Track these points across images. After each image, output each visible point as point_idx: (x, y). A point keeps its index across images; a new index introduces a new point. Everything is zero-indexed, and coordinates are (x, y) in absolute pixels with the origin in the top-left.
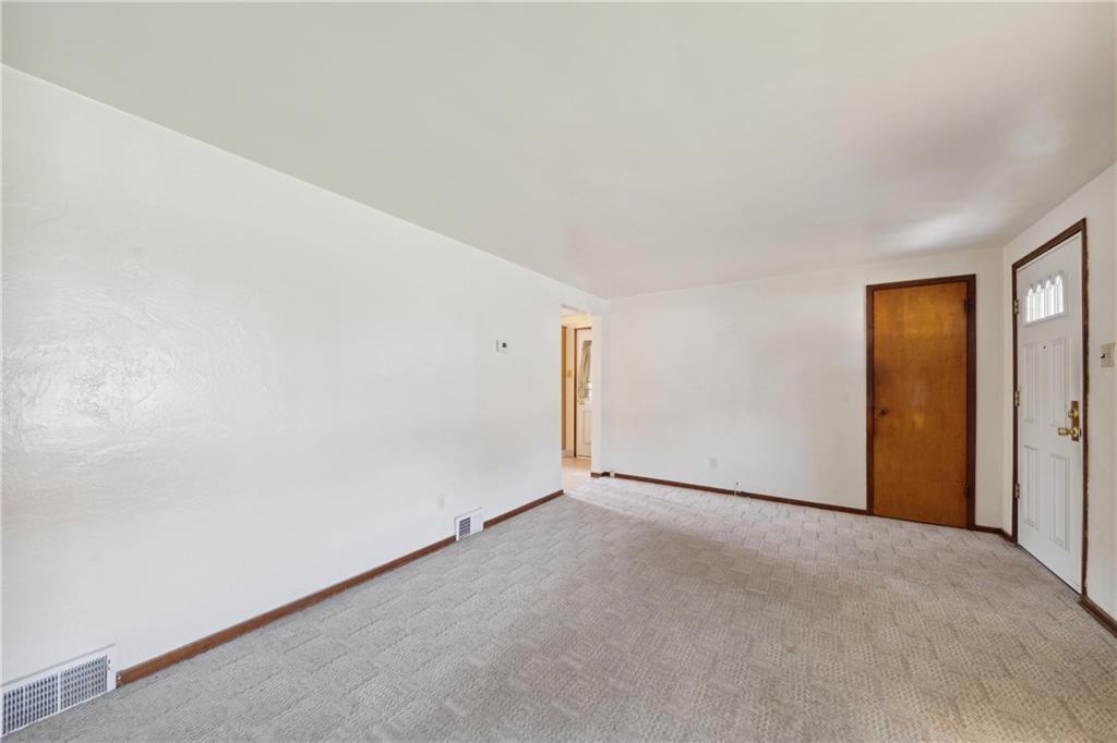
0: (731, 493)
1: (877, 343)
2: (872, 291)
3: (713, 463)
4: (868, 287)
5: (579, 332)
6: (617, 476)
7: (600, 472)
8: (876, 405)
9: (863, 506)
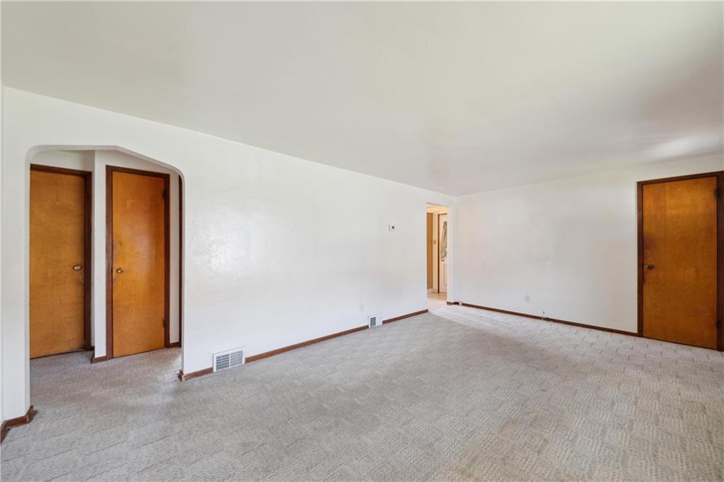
0: (540, 318)
1: (645, 220)
2: (641, 186)
3: (527, 299)
4: (638, 182)
5: (440, 216)
6: (464, 304)
7: (453, 302)
8: (645, 262)
9: (635, 330)
